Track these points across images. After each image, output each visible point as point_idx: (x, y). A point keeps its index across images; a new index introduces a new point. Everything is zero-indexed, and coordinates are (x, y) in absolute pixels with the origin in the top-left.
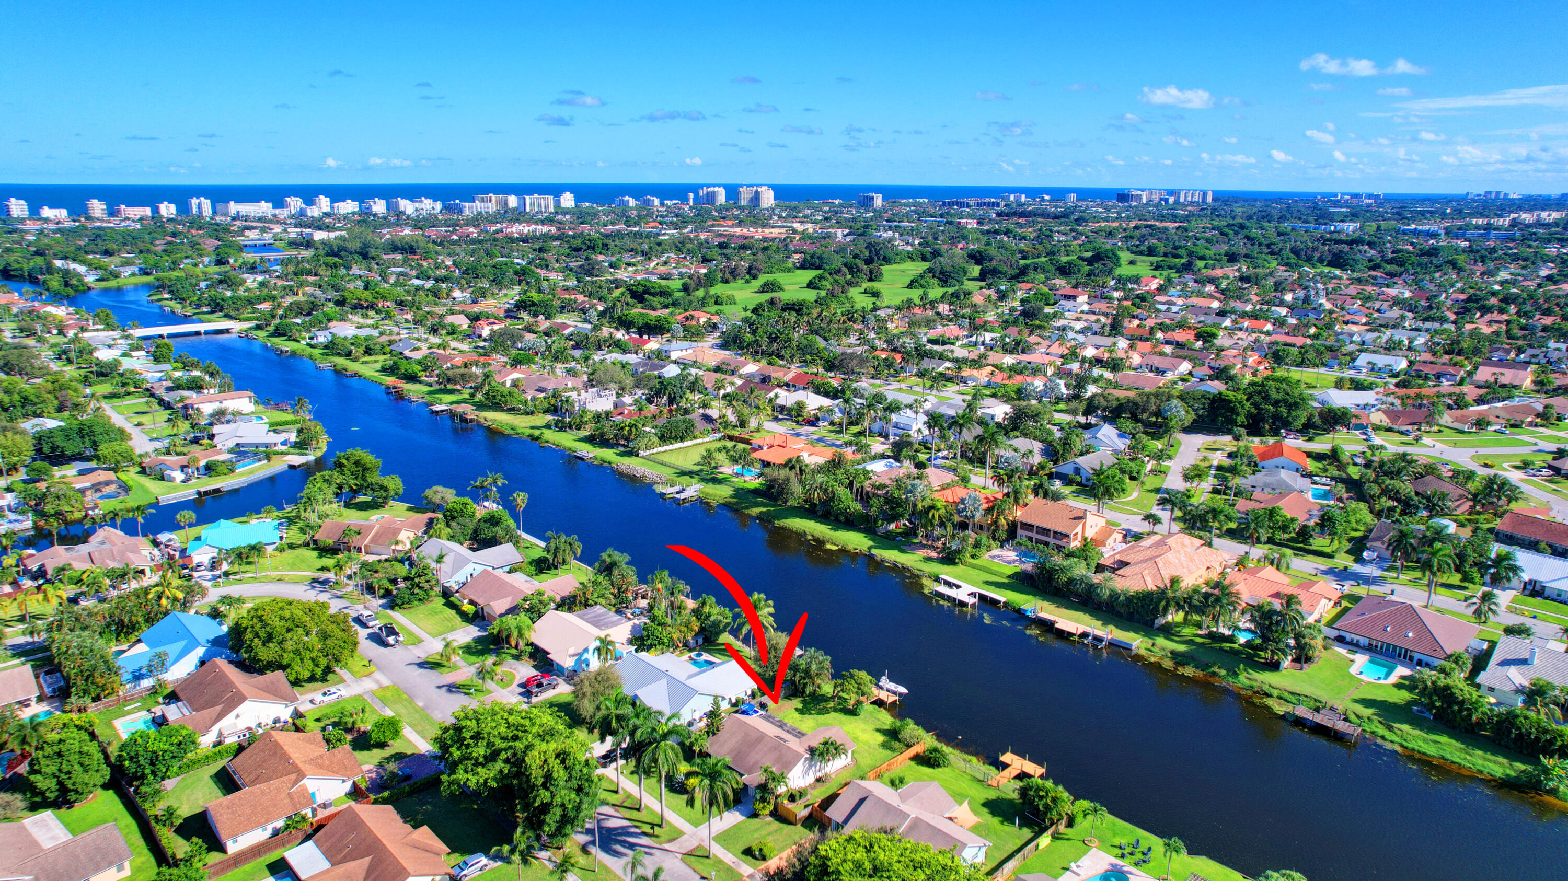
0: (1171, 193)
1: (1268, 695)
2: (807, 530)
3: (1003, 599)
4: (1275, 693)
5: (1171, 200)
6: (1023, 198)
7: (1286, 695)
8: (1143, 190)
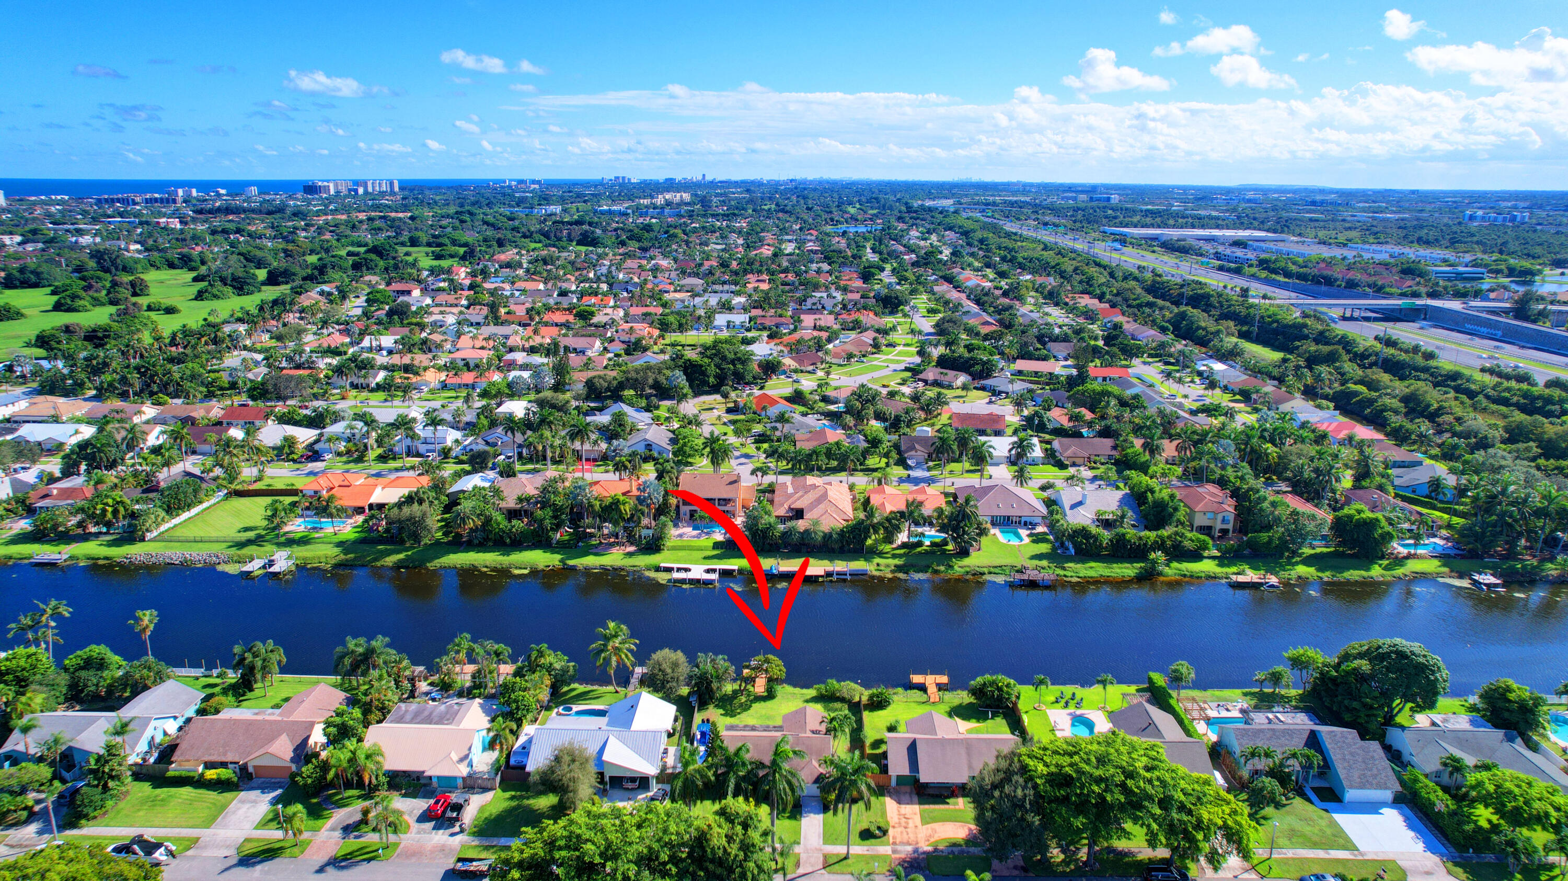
0: (357, 183)
1: (983, 574)
2: (476, 563)
3: (736, 568)
4: (986, 570)
5: (361, 191)
6: (194, 193)
7: (992, 570)
8: (328, 181)
